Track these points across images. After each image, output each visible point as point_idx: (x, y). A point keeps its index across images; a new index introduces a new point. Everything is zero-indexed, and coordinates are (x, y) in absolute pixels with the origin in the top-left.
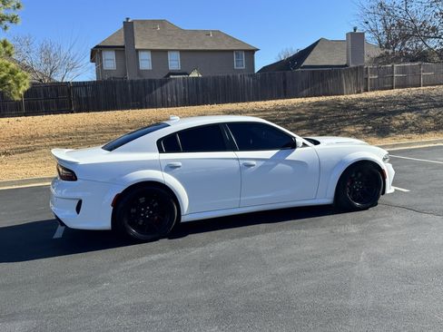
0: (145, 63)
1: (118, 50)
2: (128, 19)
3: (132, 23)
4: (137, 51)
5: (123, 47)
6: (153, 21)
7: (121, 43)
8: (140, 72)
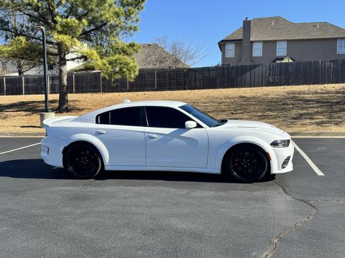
0: (258, 51)
1: (238, 42)
2: (247, 18)
3: (250, 21)
4: (252, 42)
5: (241, 40)
6: (270, 18)
7: (240, 37)
8: (252, 59)
